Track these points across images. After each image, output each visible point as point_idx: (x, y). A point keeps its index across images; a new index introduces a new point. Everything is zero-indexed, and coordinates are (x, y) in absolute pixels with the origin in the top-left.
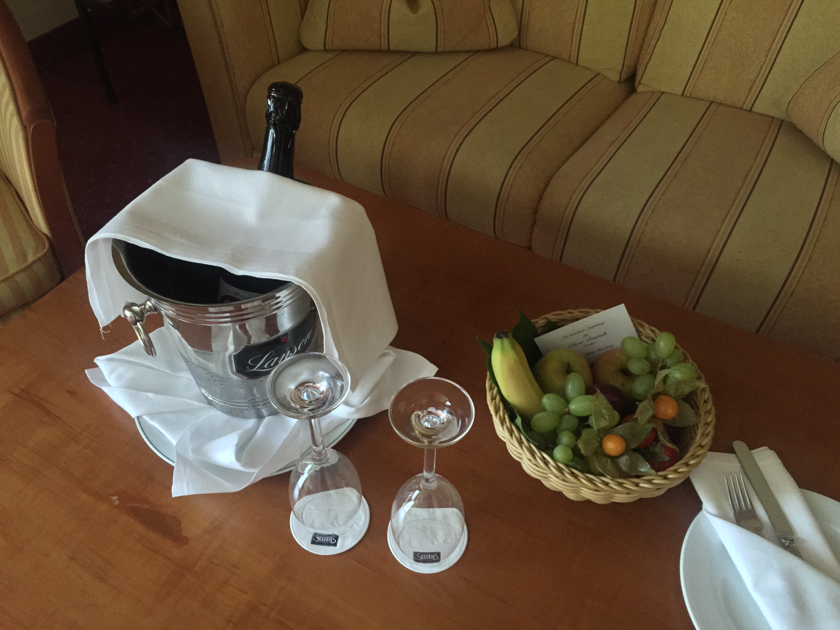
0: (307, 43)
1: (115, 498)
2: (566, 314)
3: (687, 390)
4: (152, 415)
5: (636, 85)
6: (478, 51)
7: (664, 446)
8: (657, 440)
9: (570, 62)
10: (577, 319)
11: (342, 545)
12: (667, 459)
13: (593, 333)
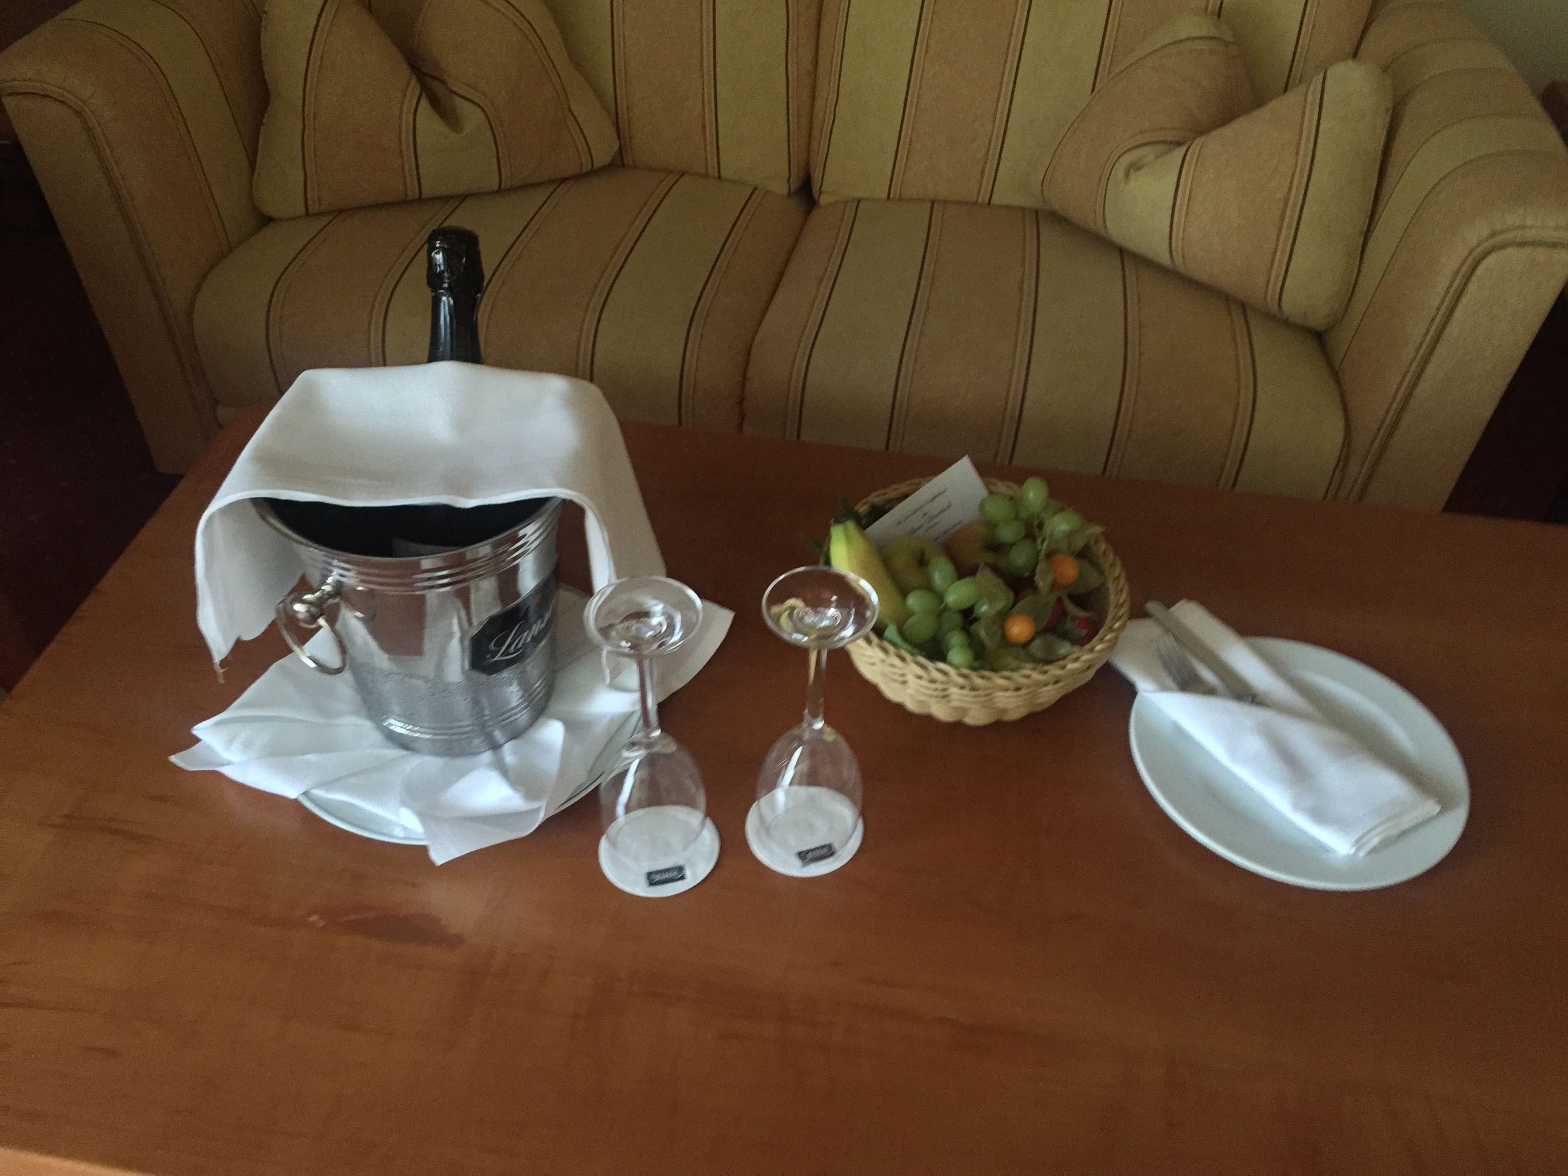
0: (269, 210)
1: (314, 918)
2: (891, 492)
3: (1080, 543)
4: (328, 784)
5: (816, 195)
6: (563, 180)
7: (1074, 619)
8: (1064, 614)
9: (706, 175)
10: (906, 496)
11: (694, 874)
12: (1084, 632)
13: (933, 508)
